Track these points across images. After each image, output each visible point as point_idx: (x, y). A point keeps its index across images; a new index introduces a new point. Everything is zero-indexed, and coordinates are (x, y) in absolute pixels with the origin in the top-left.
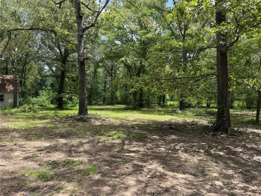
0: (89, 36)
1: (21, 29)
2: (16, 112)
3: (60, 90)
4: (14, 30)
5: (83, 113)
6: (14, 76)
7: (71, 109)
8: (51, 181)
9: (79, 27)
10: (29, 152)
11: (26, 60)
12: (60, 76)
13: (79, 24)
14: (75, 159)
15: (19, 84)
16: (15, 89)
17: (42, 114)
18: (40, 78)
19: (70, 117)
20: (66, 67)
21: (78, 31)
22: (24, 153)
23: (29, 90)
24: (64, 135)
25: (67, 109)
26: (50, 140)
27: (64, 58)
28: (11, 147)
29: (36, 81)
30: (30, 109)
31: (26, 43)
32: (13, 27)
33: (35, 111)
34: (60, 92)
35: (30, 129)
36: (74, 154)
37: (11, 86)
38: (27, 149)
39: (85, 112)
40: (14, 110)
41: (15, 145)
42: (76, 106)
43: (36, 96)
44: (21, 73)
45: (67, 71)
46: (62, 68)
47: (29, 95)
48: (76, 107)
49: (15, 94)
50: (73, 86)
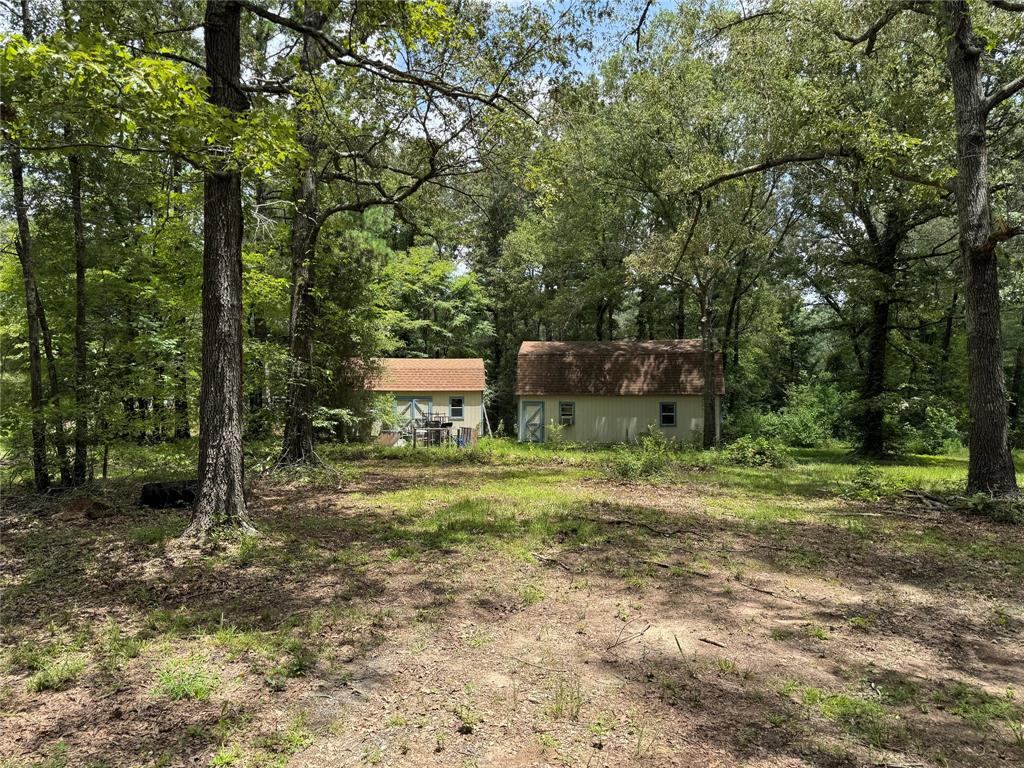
0: (1005, 129)
1: (732, 176)
2: (715, 462)
3: (869, 383)
4: (711, 185)
5: (992, 482)
6: (704, 341)
7: (923, 463)
8: (898, 751)
9: (966, 103)
10: (787, 613)
11: (739, 281)
12: (867, 323)
13: (964, 91)
14: (990, 689)
15: (721, 367)
16: (710, 384)
17: (804, 477)
18: (790, 339)
19: (927, 497)
20: (896, 286)
21: (961, 122)
22: (771, 613)
23: (751, 386)
24: (914, 569)
25: (904, 461)
26: (860, 584)
27: (883, 252)
28: (726, 583)
29: (772, 352)
30: (761, 453)
31: (744, 219)
32: (709, 176)
33: (777, 465)
34: (869, 390)
35: (775, 528)
36: (979, 665)
37: (695, 374)
38: (779, 601)
39: (1002, 479)
40: (707, 456)
41: (738, 578)
42: (940, 449)
43: (775, 409)
44: (724, 329)
45: (901, 300)
46: (878, 293)
47: (752, 401)
48: (941, 453)
49: (709, 401)
50: (929, 363)
